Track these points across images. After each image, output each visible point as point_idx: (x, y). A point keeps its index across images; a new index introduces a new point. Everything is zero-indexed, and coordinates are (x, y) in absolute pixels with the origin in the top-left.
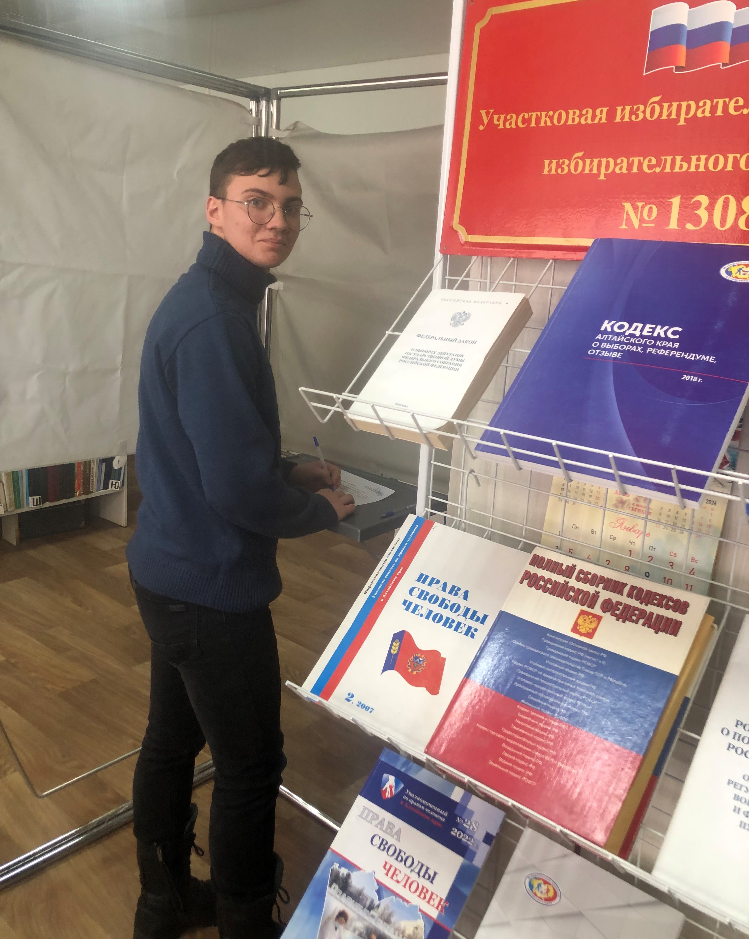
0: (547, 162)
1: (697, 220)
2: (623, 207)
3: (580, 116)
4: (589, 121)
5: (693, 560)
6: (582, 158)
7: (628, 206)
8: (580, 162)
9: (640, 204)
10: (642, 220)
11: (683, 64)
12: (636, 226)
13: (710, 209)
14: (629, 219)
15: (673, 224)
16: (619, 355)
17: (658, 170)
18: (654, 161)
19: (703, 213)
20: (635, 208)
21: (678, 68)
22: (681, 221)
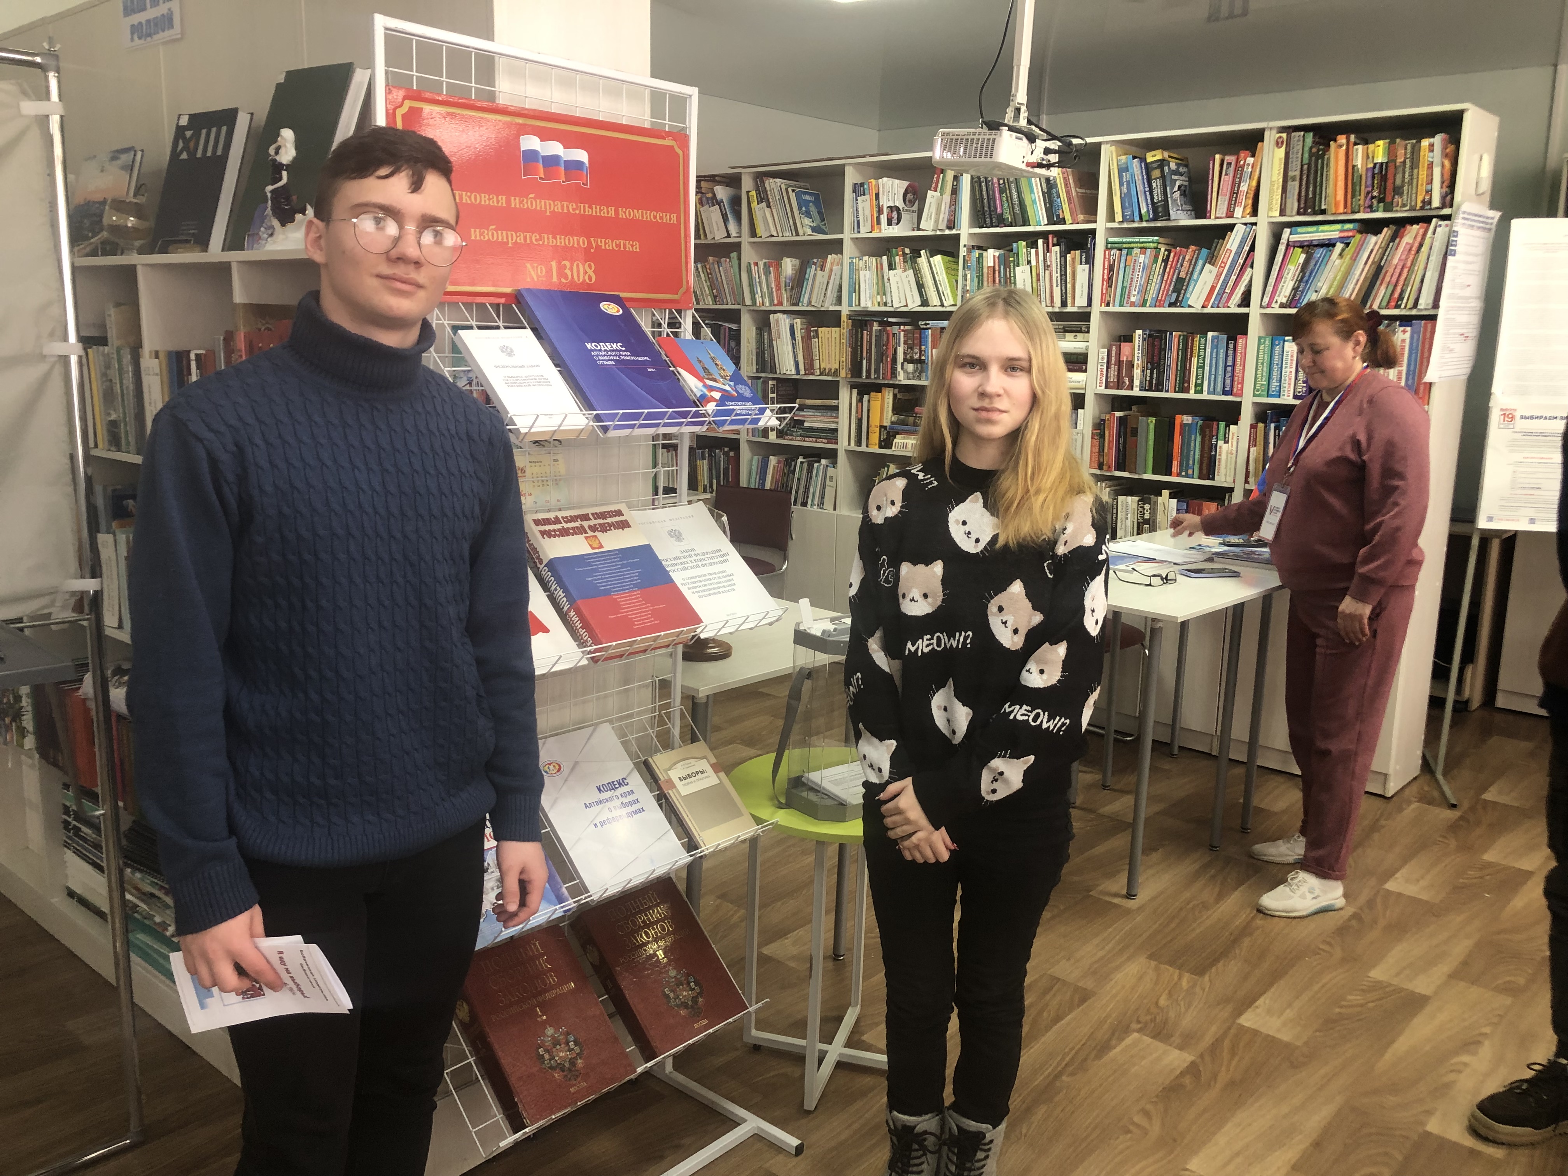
0: (473, 230)
1: (566, 278)
2: (526, 267)
3: (489, 199)
4: (495, 204)
5: (559, 501)
6: (495, 229)
7: (528, 265)
8: (495, 233)
9: (535, 265)
10: (538, 277)
11: (543, 176)
12: (536, 279)
13: (571, 269)
14: (530, 275)
15: (555, 279)
16: (612, 363)
17: (541, 243)
18: (538, 237)
19: (568, 272)
20: (533, 267)
21: (541, 178)
22: (559, 278)
